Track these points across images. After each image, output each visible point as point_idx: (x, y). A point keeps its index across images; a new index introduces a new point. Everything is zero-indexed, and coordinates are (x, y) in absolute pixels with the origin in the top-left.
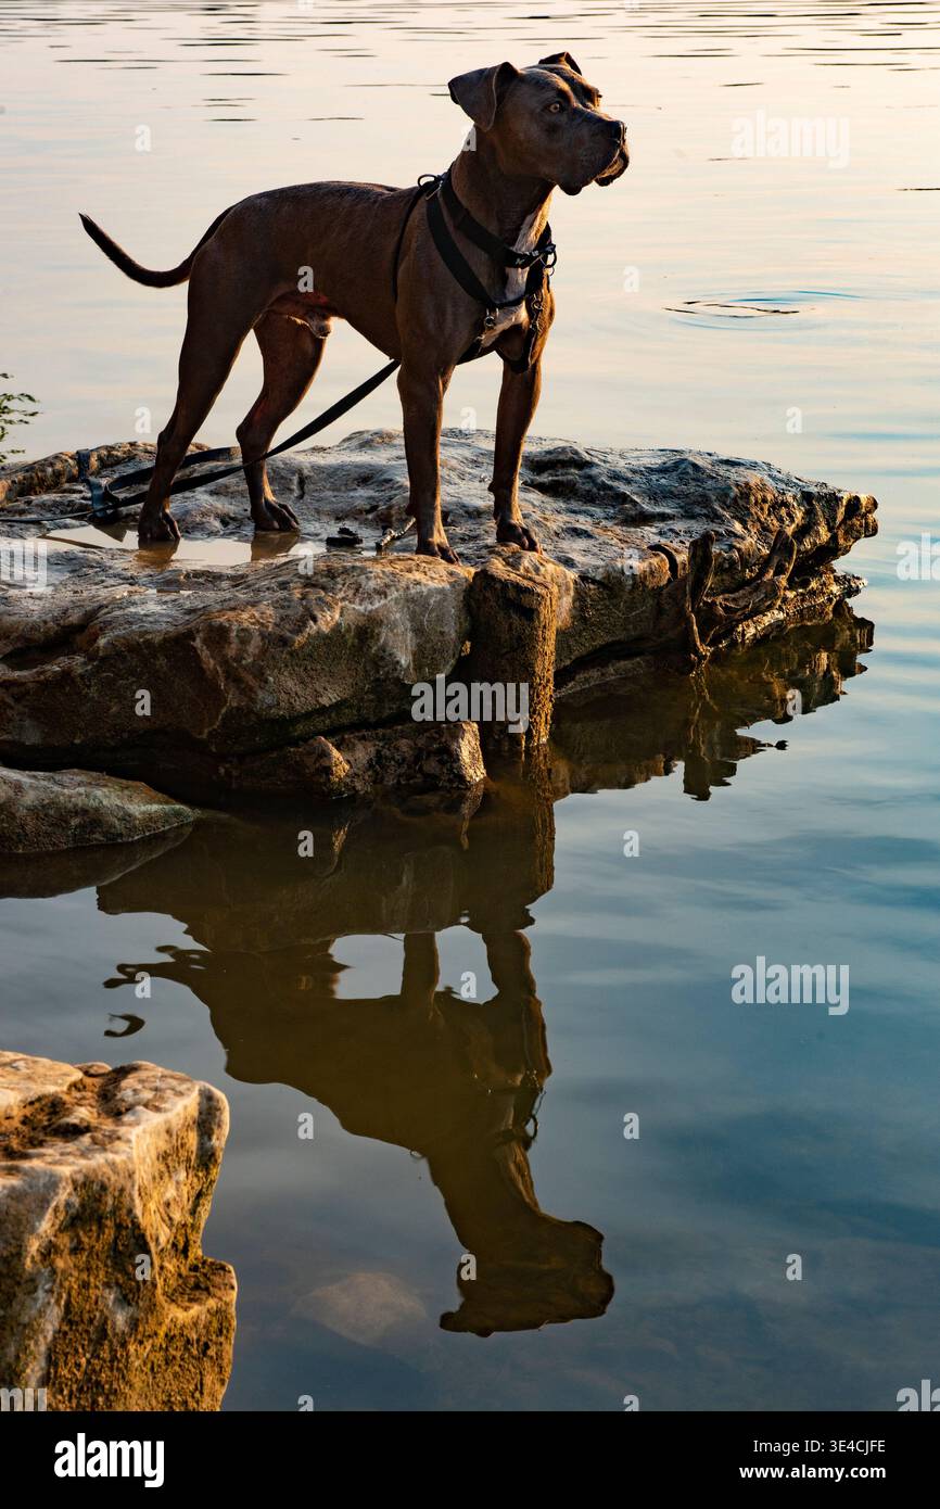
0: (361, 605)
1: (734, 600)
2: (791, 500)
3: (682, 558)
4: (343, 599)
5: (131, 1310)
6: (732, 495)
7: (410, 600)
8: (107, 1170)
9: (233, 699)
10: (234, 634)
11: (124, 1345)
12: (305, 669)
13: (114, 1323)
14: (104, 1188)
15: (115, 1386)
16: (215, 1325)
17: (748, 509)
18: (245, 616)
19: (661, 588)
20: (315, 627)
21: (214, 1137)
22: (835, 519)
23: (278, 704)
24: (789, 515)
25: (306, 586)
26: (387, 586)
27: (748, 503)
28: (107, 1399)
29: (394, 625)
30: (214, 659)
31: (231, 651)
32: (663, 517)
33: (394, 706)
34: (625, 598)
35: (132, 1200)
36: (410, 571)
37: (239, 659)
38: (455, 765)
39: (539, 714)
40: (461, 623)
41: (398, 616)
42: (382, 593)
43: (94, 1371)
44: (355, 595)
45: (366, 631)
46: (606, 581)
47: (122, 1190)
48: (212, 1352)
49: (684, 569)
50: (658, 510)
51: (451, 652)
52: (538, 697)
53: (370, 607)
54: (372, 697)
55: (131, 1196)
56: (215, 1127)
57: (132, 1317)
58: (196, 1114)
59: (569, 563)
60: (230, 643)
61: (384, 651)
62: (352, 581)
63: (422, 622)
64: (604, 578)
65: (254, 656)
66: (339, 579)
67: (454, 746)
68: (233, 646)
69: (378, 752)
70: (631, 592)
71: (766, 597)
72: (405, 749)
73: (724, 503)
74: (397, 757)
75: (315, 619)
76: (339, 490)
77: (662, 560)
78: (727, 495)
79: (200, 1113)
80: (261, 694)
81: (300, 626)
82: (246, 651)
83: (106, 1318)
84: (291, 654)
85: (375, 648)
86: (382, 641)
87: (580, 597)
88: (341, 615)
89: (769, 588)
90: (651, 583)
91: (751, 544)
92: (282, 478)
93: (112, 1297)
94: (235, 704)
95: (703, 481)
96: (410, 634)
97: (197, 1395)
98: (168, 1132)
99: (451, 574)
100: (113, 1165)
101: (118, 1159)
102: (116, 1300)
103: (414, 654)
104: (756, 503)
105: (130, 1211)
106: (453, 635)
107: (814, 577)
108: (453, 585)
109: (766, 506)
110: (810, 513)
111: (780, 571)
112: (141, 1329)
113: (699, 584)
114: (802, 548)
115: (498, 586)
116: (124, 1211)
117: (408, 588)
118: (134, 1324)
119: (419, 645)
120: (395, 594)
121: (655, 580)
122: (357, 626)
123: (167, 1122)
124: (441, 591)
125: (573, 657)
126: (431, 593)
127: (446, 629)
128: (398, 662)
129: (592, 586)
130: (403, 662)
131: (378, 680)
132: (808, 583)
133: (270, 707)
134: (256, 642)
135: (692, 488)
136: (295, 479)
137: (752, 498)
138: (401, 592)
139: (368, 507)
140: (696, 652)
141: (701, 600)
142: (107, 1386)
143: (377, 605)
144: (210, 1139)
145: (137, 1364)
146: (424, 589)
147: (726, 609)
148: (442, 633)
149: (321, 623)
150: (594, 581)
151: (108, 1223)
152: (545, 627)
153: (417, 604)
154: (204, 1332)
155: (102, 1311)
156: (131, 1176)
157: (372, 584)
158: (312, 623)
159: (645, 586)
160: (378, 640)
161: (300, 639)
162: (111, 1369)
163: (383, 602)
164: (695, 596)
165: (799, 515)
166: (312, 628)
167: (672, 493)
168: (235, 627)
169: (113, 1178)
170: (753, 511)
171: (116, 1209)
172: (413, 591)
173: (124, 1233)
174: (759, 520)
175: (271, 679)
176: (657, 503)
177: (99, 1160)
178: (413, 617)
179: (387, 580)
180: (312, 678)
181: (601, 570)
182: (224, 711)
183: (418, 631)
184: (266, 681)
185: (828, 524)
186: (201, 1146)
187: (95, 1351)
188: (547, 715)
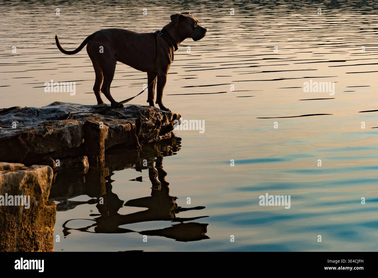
0: (58, 128)
1: (147, 134)
2: (159, 114)
3: (134, 124)
4: (54, 127)
5: (38, 201)
6: (145, 112)
7: (70, 128)
8: (33, 173)
9: (29, 150)
10: (28, 135)
11: (37, 208)
12: (46, 143)
13: (35, 203)
14: (33, 176)
15: (36, 216)
16: (53, 211)
17: (149, 115)
18: (31, 131)
19: (129, 131)
20: (48, 133)
21: (51, 176)
22: (170, 119)
23: (40, 151)
24: (159, 117)
25: (44, 125)
26: (64, 124)
27: (149, 114)
28: (34, 218)
29: (66, 133)
30: (24, 141)
31: (28, 139)
32: (128, 117)
33: (67, 154)
34: (120, 133)
35: (38, 180)
36: (69, 122)
37: (30, 140)
38: (83, 165)
39: (102, 156)
40: (82, 133)
41: (67, 131)
42: (63, 126)
43: (32, 212)
44: (57, 126)
45: (60, 134)
46: (115, 129)
47: (36, 178)
48: (52, 216)
49: (134, 127)
50: (127, 116)
51: (80, 140)
52: (101, 152)
53: (60, 129)
54: (61, 151)
55: (38, 179)
56: (50, 174)
57: (38, 203)
58: (47, 171)
59: (107, 125)
60: (27, 137)
61: (64, 140)
62: (55, 124)
63: (73, 133)
64: (115, 128)
65: (34, 140)
66: (52, 124)
67: (82, 161)
68: (28, 138)
69: (64, 164)
70: (122, 132)
71: (155, 134)
72: (70, 163)
73: (143, 114)
74: (68, 165)
75: (48, 131)
76: (47, 114)
77: (129, 124)
78: (144, 112)
79: (48, 171)
80: (36, 148)
81: (44, 133)
82: (31, 139)
83: (34, 202)
84: (42, 139)
85: (62, 139)
86: (64, 137)
87: (109, 133)
88: (54, 131)
89: (155, 132)
90: (126, 130)
91: (150, 122)
92: (33, 112)
93: (35, 198)
94: (29, 151)
95: (138, 110)
96: (70, 136)
97: (50, 223)
98: (43, 172)
99: (79, 122)
100: (34, 173)
101: (35, 172)
102: (35, 199)
103: (71, 141)
104: (151, 114)
105: (38, 182)
106: (80, 136)
107: (166, 133)
108: (80, 124)
109: (154, 115)
110: (164, 117)
111: (158, 128)
112: (40, 206)
113: (138, 130)
114: (163, 125)
115: (91, 124)
116: (36, 182)
117: (69, 125)
118: (39, 204)
119: (72, 138)
120: (66, 126)
121: (127, 129)
122: (58, 133)
123: (42, 170)
124: (77, 126)
125: (109, 147)
126: (75, 126)
127: (79, 135)
128: (68, 142)
129: (112, 130)
130: (69, 142)
131: (63, 147)
132: (165, 134)
133: (38, 151)
134: (34, 136)
135: (135, 111)
136: (36, 112)
137: (150, 113)
138: (68, 126)
139: (55, 117)
140: (138, 146)
141: (139, 134)
142: (34, 215)
143: (62, 128)
144: (50, 177)
145: (40, 213)
146: (73, 125)
147: (145, 136)
148: (78, 136)
149: (49, 132)
150: (113, 129)
151: (34, 183)
152: (102, 134)
153: (71, 129)
154: (51, 211)
155: (33, 201)
156: (37, 175)
157: (61, 124)
158: (47, 132)
159: (125, 131)
160: (63, 137)
161: (44, 136)
162: (35, 212)
163: (63, 128)
164: (137, 133)
165: (162, 118)
166: (47, 133)
167: (130, 112)
168: (29, 133)
169: (34, 175)
170: (150, 116)
171: (35, 181)
172: (70, 125)
173: (37, 186)
174: (152, 118)
175: (38, 145)
176: (127, 114)
177: (31, 171)
178: (71, 132)
179: (64, 123)
180: (47, 145)
181: (114, 126)
182: (27, 153)
183: (72, 135)
184: (37, 145)
185: (169, 120)
186: (48, 178)
187: (32, 208)
188: (103, 157)
